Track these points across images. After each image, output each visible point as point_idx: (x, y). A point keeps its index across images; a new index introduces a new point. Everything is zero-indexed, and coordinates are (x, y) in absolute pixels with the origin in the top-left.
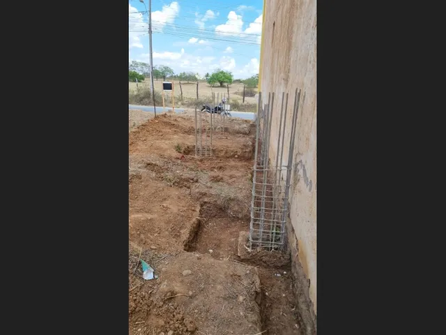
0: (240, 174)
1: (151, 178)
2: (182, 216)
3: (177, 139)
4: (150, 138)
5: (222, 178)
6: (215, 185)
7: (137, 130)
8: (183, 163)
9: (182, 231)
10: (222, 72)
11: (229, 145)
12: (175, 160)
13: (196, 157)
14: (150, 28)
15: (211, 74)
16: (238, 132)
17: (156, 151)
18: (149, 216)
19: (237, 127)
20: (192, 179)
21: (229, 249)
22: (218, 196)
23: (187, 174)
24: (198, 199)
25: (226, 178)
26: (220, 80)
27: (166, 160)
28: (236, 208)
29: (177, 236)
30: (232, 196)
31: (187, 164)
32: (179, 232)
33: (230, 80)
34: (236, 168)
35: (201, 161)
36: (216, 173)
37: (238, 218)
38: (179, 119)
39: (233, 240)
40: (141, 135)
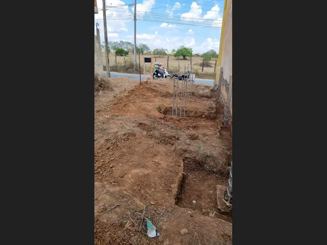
0: (210, 133)
1: (143, 136)
2: (171, 172)
3: (158, 102)
4: (138, 101)
5: (197, 137)
6: (192, 142)
7: (128, 94)
8: (165, 122)
9: (172, 186)
10: (185, 49)
11: (198, 107)
12: (159, 120)
13: (174, 117)
14: (135, 17)
15: (176, 50)
16: (202, 96)
17: (143, 112)
18: (146, 172)
19: (201, 92)
20: (175, 137)
21: (209, 200)
22: (197, 152)
23: (169, 132)
24: (181, 155)
25: (201, 136)
26: (184, 54)
27: (152, 120)
28: (212, 163)
29: (169, 191)
30: (209, 153)
31: (168, 123)
32: (170, 187)
33: (191, 54)
34: (207, 127)
35: (179, 120)
36: (192, 132)
37: (213, 172)
38: (158, 85)
39: (211, 192)
40: (131, 98)
